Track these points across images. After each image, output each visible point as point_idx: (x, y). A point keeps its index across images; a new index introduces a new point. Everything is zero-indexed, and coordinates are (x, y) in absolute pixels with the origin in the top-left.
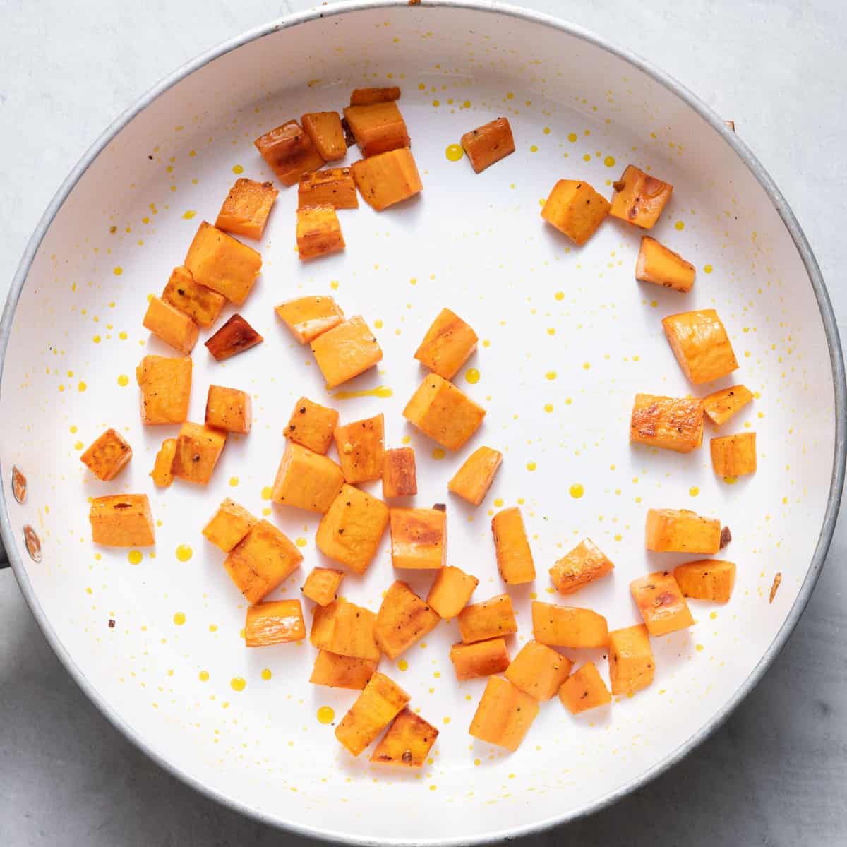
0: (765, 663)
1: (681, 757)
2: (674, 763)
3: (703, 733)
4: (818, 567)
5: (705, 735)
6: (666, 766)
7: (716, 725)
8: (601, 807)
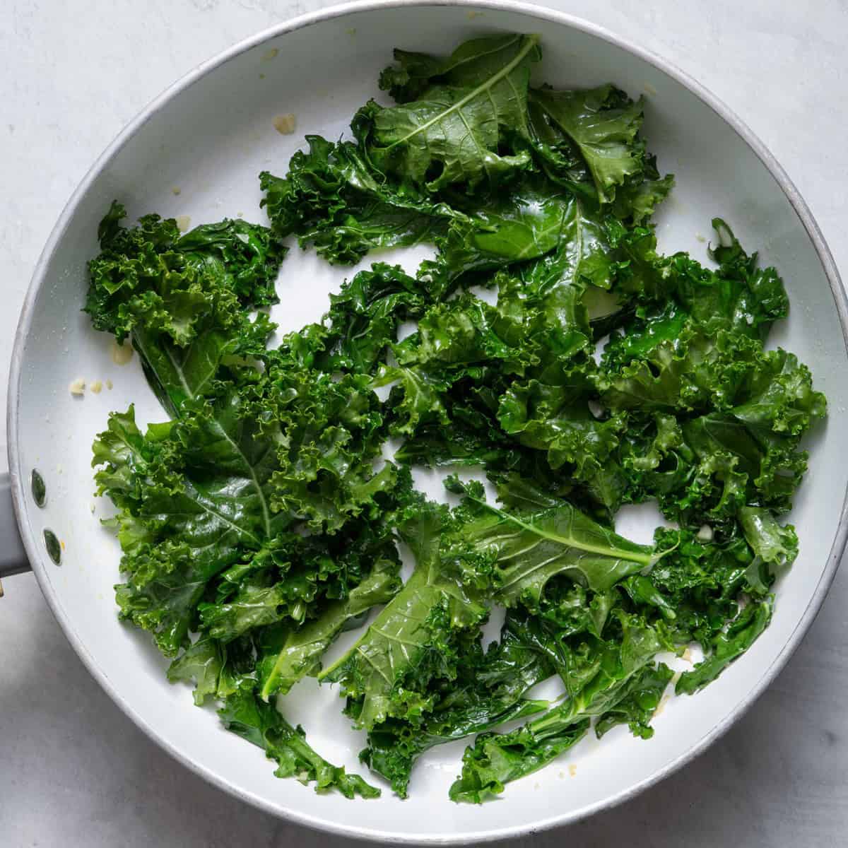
0: (786, 653)
1: (705, 747)
2: (697, 753)
3: (726, 724)
4: (838, 556)
5: (728, 726)
6: (689, 756)
7: (739, 715)
8: (624, 799)
